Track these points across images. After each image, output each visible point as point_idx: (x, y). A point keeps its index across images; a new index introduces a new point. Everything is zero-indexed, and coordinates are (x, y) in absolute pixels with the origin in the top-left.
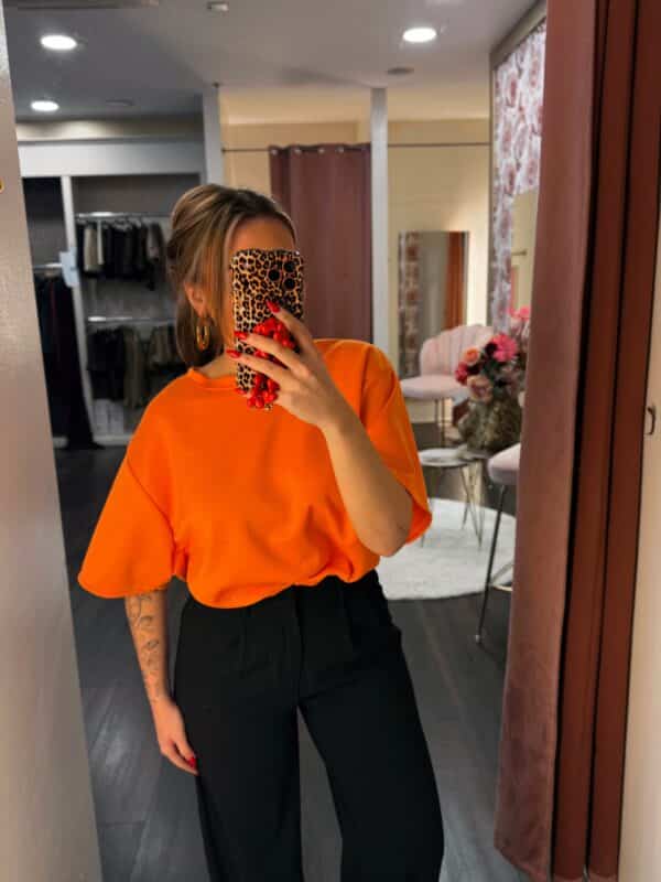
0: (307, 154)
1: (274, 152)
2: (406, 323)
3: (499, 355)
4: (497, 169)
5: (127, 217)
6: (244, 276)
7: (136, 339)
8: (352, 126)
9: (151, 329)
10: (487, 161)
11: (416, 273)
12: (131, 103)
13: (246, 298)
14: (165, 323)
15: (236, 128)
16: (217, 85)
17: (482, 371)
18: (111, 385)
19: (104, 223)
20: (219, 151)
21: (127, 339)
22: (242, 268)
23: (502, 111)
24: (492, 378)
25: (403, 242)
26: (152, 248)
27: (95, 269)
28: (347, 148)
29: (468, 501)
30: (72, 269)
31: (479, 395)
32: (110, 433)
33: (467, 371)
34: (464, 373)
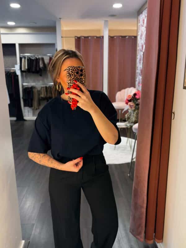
0: (85, 38)
1: (76, 38)
3: (137, 97)
5: (34, 55)
6: (70, 73)
7: (36, 90)
8: (99, 31)
9: (41, 87)
12: (36, 23)
13: (70, 79)
14: (45, 86)
15: (66, 31)
16: (60, 18)
17: (132, 101)
18: (29, 103)
19: (28, 57)
20: (61, 37)
21: (34, 90)
22: (69, 71)
23: (140, 27)
24: (135, 103)
26: (41, 64)
27: (25, 70)
28: (97, 37)
30: (18, 70)
31: (131, 108)
32: (28, 116)
34: (127, 102)
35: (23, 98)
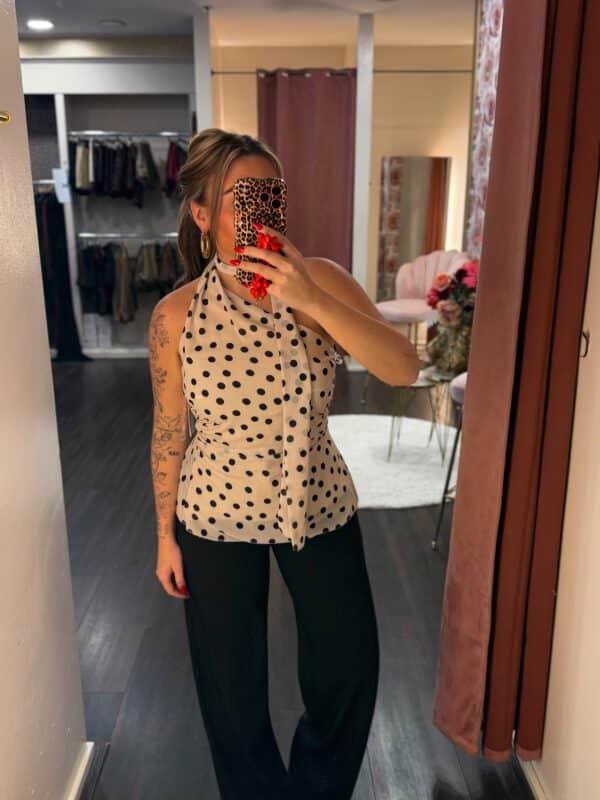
0: (295, 77)
1: (262, 75)
2: (387, 247)
3: (468, 281)
4: (478, 98)
5: (117, 136)
7: (124, 255)
8: (341, 50)
9: (138, 246)
10: (469, 89)
11: (398, 198)
12: (123, 23)
13: (244, 215)
14: (152, 242)
15: (225, 49)
16: (207, 8)
17: (452, 296)
18: (100, 300)
19: (95, 141)
20: (209, 73)
21: (116, 255)
22: (241, 192)
23: (486, 40)
24: (460, 303)
25: (386, 165)
26: (142, 167)
27: (86, 187)
28: (333, 72)
29: (434, 421)
30: (64, 186)
31: (448, 320)
32: (98, 346)
33: (437, 296)
34: (435, 298)
35: (79, 283)
